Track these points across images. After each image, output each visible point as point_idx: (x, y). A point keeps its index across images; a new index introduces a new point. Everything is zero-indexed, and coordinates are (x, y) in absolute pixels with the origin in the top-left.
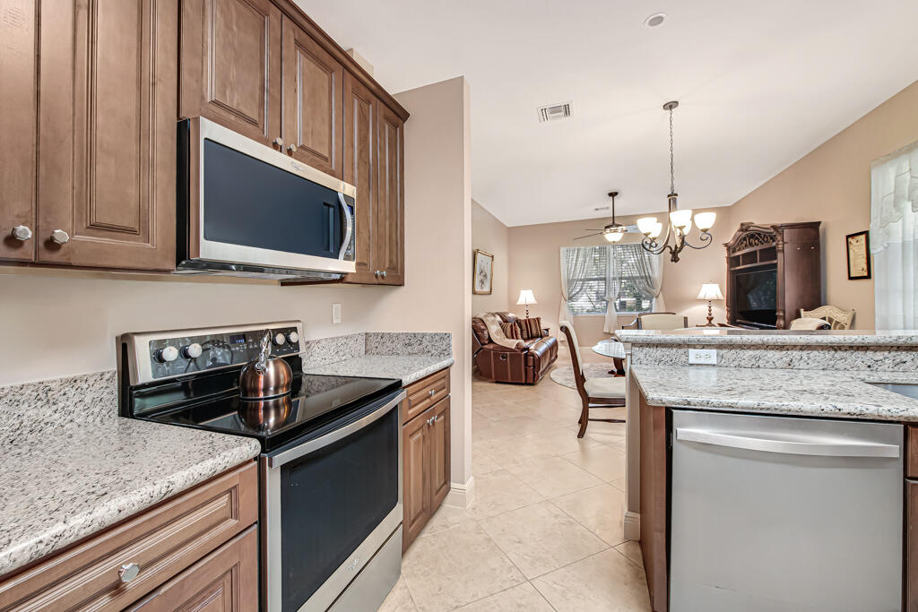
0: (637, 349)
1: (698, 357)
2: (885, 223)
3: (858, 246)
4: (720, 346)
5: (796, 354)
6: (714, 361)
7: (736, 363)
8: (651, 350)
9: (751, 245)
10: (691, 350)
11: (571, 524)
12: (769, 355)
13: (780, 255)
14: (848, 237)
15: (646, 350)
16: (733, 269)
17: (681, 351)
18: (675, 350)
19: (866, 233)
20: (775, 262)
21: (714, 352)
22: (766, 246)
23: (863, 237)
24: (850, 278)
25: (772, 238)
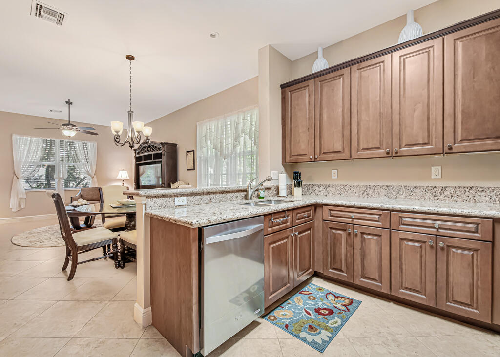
0: (149, 200)
1: (179, 201)
2: (201, 148)
3: (191, 155)
4: (188, 195)
5: (212, 196)
6: (185, 203)
7: (193, 203)
8: (157, 200)
9: (148, 151)
10: (176, 198)
11: (103, 342)
12: (205, 198)
13: (163, 157)
14: (187, 152)
15: (155, 200)
16: (138, 163)
17: (172, 199)
18: (169, 198)
19: (194, 151)
20: (161, 160)
21: (185, 198)
22: (156, 152)
23: (192, 152)
24: (188, 170)
25: (159, 149)
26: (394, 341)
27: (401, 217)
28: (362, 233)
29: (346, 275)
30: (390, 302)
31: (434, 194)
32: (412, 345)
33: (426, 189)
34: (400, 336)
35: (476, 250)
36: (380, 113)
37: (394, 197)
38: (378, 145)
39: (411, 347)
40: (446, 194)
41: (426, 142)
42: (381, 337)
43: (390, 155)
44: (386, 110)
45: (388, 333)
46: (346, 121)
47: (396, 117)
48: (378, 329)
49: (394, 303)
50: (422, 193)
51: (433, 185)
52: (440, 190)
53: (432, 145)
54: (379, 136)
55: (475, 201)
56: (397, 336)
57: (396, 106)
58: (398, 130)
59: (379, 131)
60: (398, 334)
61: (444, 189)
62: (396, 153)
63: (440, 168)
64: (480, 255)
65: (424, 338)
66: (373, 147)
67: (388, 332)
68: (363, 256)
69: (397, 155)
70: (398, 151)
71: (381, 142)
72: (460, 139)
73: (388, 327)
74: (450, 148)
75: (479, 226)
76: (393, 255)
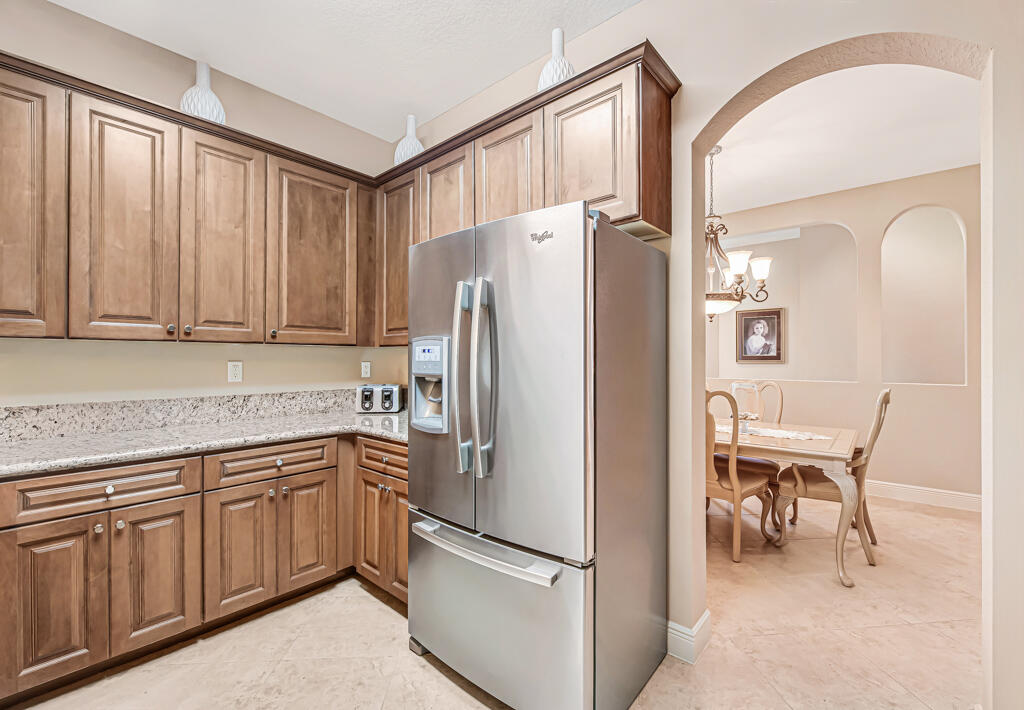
26: (267, 692)
27: (222, 463)
28: (135, 524)
29: (85, 651)
30: (195, 642)
31: (232, 409)
32: (291, 675)
33: (219, 402)
34: (266, 676)
35: (320, 483)
36: (153, 242)
37: (160, 424)
38: (147, 312)
39: (293, 677)
40: (249, 407)
41: (240, 320)
42: (246, 705)
43: (175, 337)
44: (167, 240)
45: (248, 690)
46: (50, 232)
47: (188, 261)
48: (228, 699)
49: (204, 638)
50: (213, 410)
51: (232, 394)
52: (242, 401)
53: (248, 328)
54: (149, 291)
55: (285, 414)
56: (262, 681)
57: (187, 238)
58: (192, 288)
59: (149, 282)
60: (261, 677)
61: (247, 398)
62: (187, 334)
63: (240, 364)
64: (325, 489)
65: (290, 651)
66: (134, 315)
67: (245, 688)
68: (139, 573)
69: (188, 337)
70: (192, 332)
71: (155, 307)
72: (285, 323)
73: (239, 683)
74: (274, 337)
75: (326, 448)
76: (208, 542)
